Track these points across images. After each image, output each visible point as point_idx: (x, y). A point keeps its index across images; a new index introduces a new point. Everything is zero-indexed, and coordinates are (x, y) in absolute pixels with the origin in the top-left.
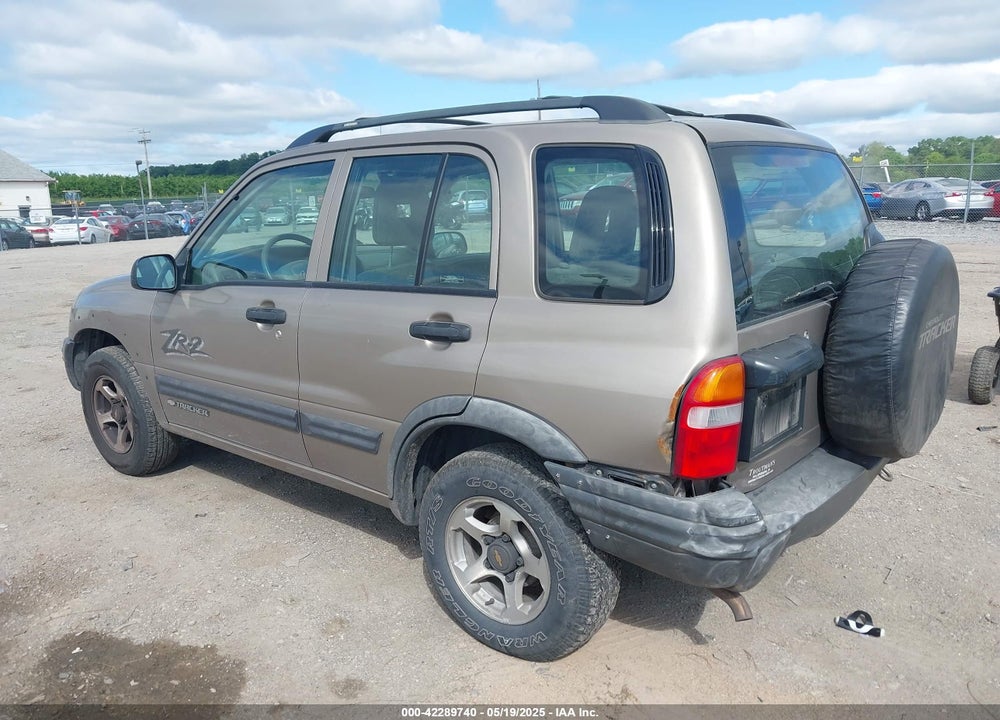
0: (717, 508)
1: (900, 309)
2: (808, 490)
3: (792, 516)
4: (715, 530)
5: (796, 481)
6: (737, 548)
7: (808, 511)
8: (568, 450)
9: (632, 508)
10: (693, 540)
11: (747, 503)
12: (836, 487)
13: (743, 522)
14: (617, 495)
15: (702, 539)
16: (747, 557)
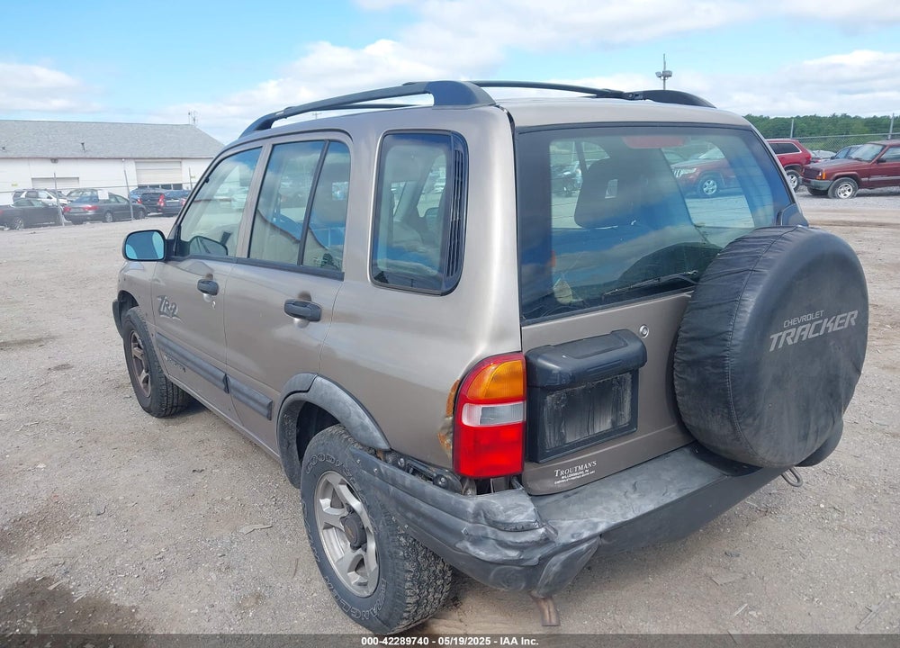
0: (494, 510)
1: (744, 306)
2: (634, 496)
3: (596, 525)
4: (494, 532)
5: (627, 486)
6: (513, 554)
7: (620, 520)
8: (373, 437)
9: (417, 501)
10: (468, 540)
11: (527, 508)
12: (673, 494)
13: (519, 527)
14: (404, 487)
15: (478, 541)
16: (525, 564)
